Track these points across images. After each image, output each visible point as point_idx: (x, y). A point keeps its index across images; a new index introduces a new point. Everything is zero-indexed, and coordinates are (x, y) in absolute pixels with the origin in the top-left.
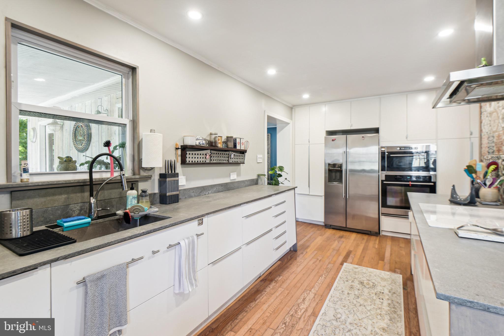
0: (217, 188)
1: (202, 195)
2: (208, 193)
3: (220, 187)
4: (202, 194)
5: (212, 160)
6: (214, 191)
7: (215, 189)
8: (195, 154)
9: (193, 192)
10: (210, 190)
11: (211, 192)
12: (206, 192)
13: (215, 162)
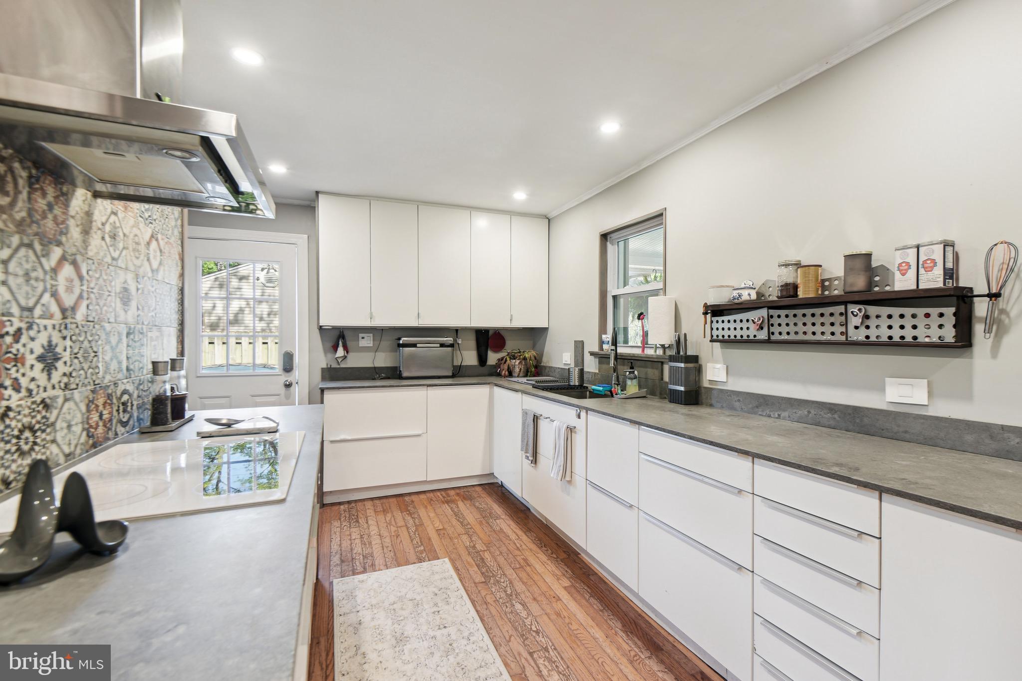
0: (813, 412)
1: (760, 415)
2: (779, 415)
3: (822, 413)
4: (760, 413)
5: (777, 334)
6: (798, 415)
7: (803, 412)
8: (729, 321)
9: (739, 401)
10: (784, 411)
11: (789, 417)
12: (770, 411)
13: (785, 337)
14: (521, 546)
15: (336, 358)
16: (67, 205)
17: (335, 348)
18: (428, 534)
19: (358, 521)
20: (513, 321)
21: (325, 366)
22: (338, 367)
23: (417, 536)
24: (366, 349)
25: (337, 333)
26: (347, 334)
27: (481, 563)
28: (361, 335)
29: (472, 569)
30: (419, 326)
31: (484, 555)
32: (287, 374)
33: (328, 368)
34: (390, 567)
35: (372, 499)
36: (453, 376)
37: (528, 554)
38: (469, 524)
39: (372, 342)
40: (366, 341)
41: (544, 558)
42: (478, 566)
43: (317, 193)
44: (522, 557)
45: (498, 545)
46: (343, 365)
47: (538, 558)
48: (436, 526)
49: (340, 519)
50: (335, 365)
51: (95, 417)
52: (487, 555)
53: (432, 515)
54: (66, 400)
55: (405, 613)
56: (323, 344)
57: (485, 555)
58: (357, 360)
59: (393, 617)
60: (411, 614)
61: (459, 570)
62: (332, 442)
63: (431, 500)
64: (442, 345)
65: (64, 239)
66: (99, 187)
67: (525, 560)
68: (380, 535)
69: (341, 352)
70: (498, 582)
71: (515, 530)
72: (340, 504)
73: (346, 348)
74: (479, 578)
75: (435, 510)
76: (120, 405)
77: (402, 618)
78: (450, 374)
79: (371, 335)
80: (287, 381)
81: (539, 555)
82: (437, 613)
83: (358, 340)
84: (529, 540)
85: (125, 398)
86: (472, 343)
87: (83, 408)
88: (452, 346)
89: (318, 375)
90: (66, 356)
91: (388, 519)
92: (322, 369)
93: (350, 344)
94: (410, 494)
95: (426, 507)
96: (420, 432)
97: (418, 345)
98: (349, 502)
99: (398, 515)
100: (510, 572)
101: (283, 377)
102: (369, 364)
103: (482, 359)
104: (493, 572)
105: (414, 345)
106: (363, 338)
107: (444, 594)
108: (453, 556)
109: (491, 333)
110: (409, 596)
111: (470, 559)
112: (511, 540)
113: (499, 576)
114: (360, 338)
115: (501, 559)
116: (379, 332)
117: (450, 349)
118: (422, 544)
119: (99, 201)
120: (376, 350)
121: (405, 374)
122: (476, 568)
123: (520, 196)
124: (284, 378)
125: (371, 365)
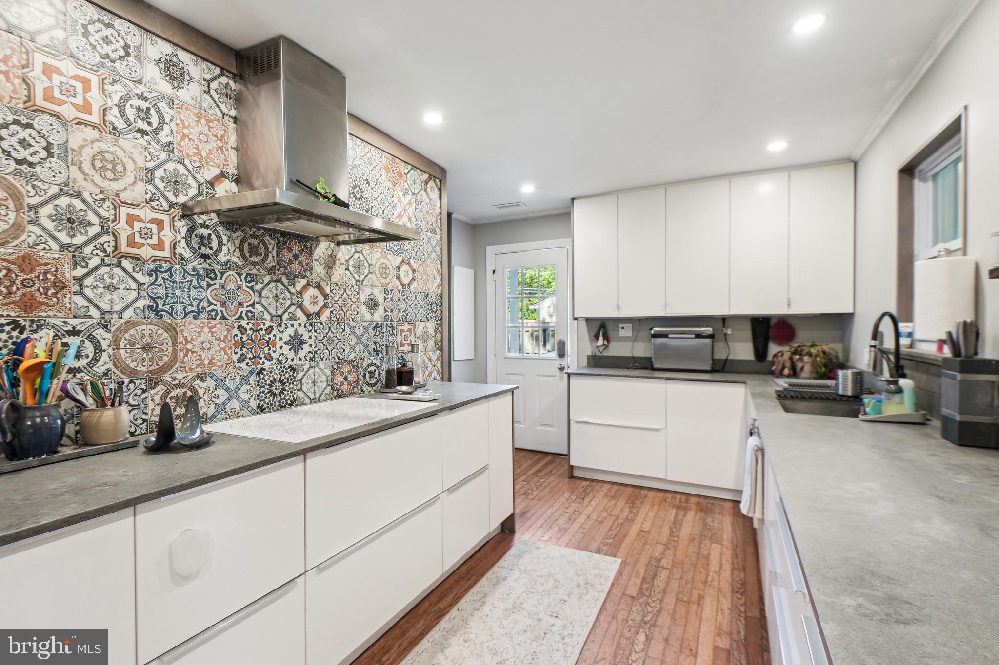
14: (713, 580)
15: (597, 347)
16: (311, 254)
17: (597, 337)
18: (629, 531)
19: (583, 499)
20: (792, 306)
21: (590, 354)
22: (601, 355)
23: (618, 528)
24: (626, 339)
25: (598, 324)
26: (608, 324)
27: (650, 578)
28: (621, 326)
29: (634, 580)
30: (667, 315)
31: (660, 572)
32: (561, 359)
33: (592, 355)
34: (570, 547)
35: (613, 483)
36: (713, 371)
37: (711, 592)
38: (678, 536)
39: (631, 332)
40: (626, 331)
41: (726, 603)
42: (644, 579)
43: (573, 199)
44: (701, 592)
45: (686, 569)
46: (605, 354)
47: (718, 600)
48: (643, 526)
49: (573, 492)
50: (598, 354)
51: (339, 379)
52: (663, 575)
53: (651, 514)
54: (311, 367)
55: (540, 588)
56: (589, 334)
57: (662, 573)
58: (617, 349)
59: (529, 587)
60: (544, 592)
61: (621, 575)
62: (577, 422)
63: (665, 500)
64: (698, 336)
65: (308, 274)
66: (341, 238)
67: (701, 597)
68: (588, 516)
69: (601, 341)
70: (647, 604)
71: (724, 562)
72: (585, 479)
73: (606, 337)
74: (633, 591)
75: (658, 511)
76: (367, 373)
77: (534, 591)
78: (709, 368)
79: (630, 325)
80: (561, 365)
81: (722, 599)
82: (563, 602)
83: (618, 330)
84: (730, 579)
85: (372, 368)
86: (748, 334)
87: (329, 373)
88: (711, 336)
89: (585, 362)
90: (311, 342)
91: (609, 505)
92: (588, 356)
93: (611, 334)
94: (650, 489)
95: (653, 505)
96: (658, 427)
97: (670, 336)
98: (593, 480)
99: (622, 503)
100: (670, 601)
101: (558, 361)
102: (628, 354)
103: (761, 353)
104: (652, 593)
105: (665, 335)
106: (623, 328)
107: (585, 589)
108: (631, 560)
109: (773, 322)
110: (556, 577)
111: (642, 571)
112: (707, 570)
113: (654, 599)
114: (620, 328)
115: (674, 584)
116: (638, 322)
117: (708, 341)
118: (614, 538)
119: (342, 247)
120: (634, 339)
121: (656, 366)
122: (639, 581)
123: (777, 146)
124: (558, 363)
125: (630, 355)
